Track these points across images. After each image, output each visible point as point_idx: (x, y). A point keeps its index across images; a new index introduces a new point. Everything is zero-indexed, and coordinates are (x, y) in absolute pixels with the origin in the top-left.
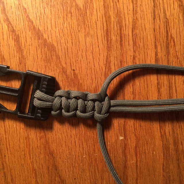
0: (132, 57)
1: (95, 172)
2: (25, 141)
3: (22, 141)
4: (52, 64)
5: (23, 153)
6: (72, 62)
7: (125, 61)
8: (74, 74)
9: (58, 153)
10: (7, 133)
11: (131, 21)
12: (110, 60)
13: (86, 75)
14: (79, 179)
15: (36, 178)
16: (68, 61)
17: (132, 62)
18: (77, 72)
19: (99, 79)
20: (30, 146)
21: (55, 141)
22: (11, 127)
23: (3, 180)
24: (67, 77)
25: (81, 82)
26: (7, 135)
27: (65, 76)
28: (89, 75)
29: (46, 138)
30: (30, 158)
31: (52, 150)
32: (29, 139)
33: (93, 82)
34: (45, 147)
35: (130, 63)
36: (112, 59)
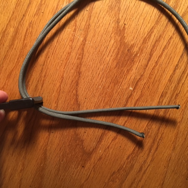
0: (170, 37)
1: (101, 101)
2: (67, 55)
3: (65, 53)
4: (113, 12)
5: (61, 62)
6: (126, 18)
7: (164, 37)
8: (124, 27)
9: (84, 75)
10: (58, 43)
11: (183, 11)
12: (154, 31)
13: (132, 32)
14: (88, 100)
15: (61, 83)
16: (125, 16)
17: (168, 40)
18: (126, 26)
19: (139, 40)
20: (68, 60)
21: (86, 66)
22: (63, 40)
23: (39, 73)
24: (118, 27)
25: (125, 35)
26: (57, 44)
27: (117, 25)
28: (133, 34)
29: (81, 60)
30: (64, 68)
31: (81, 71)
32: (70, 55)
33: (134, 40)
34: (78, 66)
35: (166, 40)
36: (155, 31)
